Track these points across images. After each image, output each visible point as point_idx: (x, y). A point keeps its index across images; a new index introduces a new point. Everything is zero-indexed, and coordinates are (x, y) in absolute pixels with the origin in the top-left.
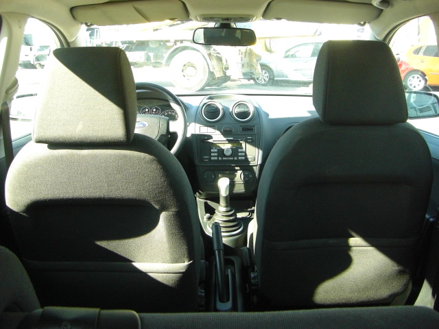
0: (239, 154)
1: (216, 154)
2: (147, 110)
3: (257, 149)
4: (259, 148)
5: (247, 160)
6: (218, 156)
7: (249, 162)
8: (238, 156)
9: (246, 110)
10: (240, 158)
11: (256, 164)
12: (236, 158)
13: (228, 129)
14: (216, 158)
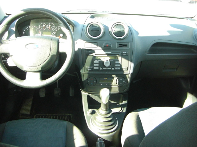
0: (116, 65)
1: (98, 65)
2: (44, 26)
3: (129, 62)
4: (131, 61)
5: (121, 70)
6: (99, 67)
7: (123, 72)
8: (115, 67)
9: (122, 29)
10: (116, 68)
11: (129, 73)
12: (113, 68)
13: (107, 45)
14: (98, 68)
